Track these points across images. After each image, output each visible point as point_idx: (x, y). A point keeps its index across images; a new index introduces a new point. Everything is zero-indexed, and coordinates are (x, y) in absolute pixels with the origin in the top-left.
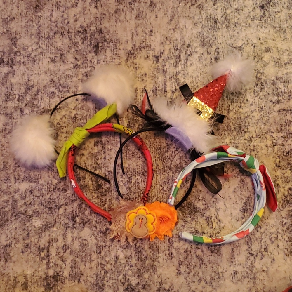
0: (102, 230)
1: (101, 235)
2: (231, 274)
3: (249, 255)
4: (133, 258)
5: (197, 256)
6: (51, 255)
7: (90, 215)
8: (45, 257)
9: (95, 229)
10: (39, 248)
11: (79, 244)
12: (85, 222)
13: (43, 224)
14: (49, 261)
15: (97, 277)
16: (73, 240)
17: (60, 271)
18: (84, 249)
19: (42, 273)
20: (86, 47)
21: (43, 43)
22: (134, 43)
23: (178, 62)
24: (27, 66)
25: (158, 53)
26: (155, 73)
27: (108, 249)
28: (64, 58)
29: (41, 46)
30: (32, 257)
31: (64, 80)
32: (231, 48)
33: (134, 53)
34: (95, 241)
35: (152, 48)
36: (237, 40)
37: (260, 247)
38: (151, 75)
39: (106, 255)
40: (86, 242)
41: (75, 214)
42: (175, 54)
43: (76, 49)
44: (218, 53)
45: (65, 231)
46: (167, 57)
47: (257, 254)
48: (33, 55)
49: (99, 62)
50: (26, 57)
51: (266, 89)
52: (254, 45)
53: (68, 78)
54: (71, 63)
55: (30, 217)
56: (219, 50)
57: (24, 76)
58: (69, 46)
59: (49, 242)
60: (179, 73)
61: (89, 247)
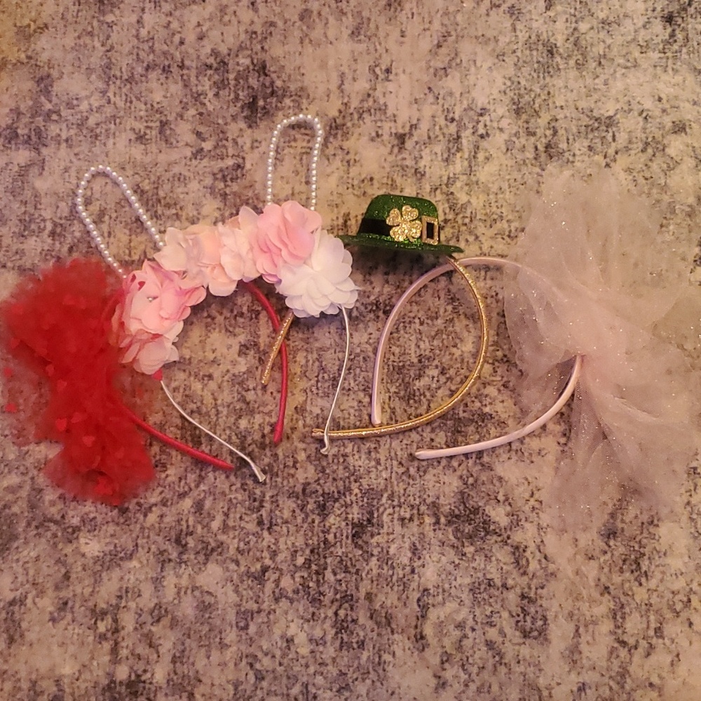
0: (253, 570)
1: (250, 582)
2: (572, 692)
3: (616, 645)
4: (329, 644)
5: (487, 645)
6: (123, 628)
7: (224, 533)
8: (109, 635)
9: (236, 568)
10: (93, 611)
11: (195, 605)
12: (210, 548)
13: (107, 549)
14: (116, 644)
15: (236, 689)
16: (178, 593)
17: (145, 671)
18: (207, 616)
19: (101, 673)
20: (225, 107)
21: (117, 91)
22: (345, 101)
23: (453, 151)
24: (76, 150)
25: (403, 127)
26: (395, 177)
27: (266, 620)
28: (168, 132)
29: (113, 99)
30: (76, 631)
31: (167, 187)
32: (588, 119)
33: (344, 125)
34: (233, 598)
35: (389, 113)
36: (603, 99)
37: (645, 626)
38: (385, 180)
39: (260, 634)
40: (213, 600)
41: (184, 527)
42: (445, 131)
43: (201, 110)
44: (555, 133)
45: (159, 570)
46: (426, 138)
47: (637, 641)
48: (92, 122)
49: (256, 144)
50: (74, 127)
51: (671, 227)
52: (644, 115)
53: (176, 183)
54: (187, 145)
55: (74, 532)
56: (557, 125)
57: (67, 174)
58: (181, 102)
59: (120, 597)
60: (456, 178)
61: (220, 612)
